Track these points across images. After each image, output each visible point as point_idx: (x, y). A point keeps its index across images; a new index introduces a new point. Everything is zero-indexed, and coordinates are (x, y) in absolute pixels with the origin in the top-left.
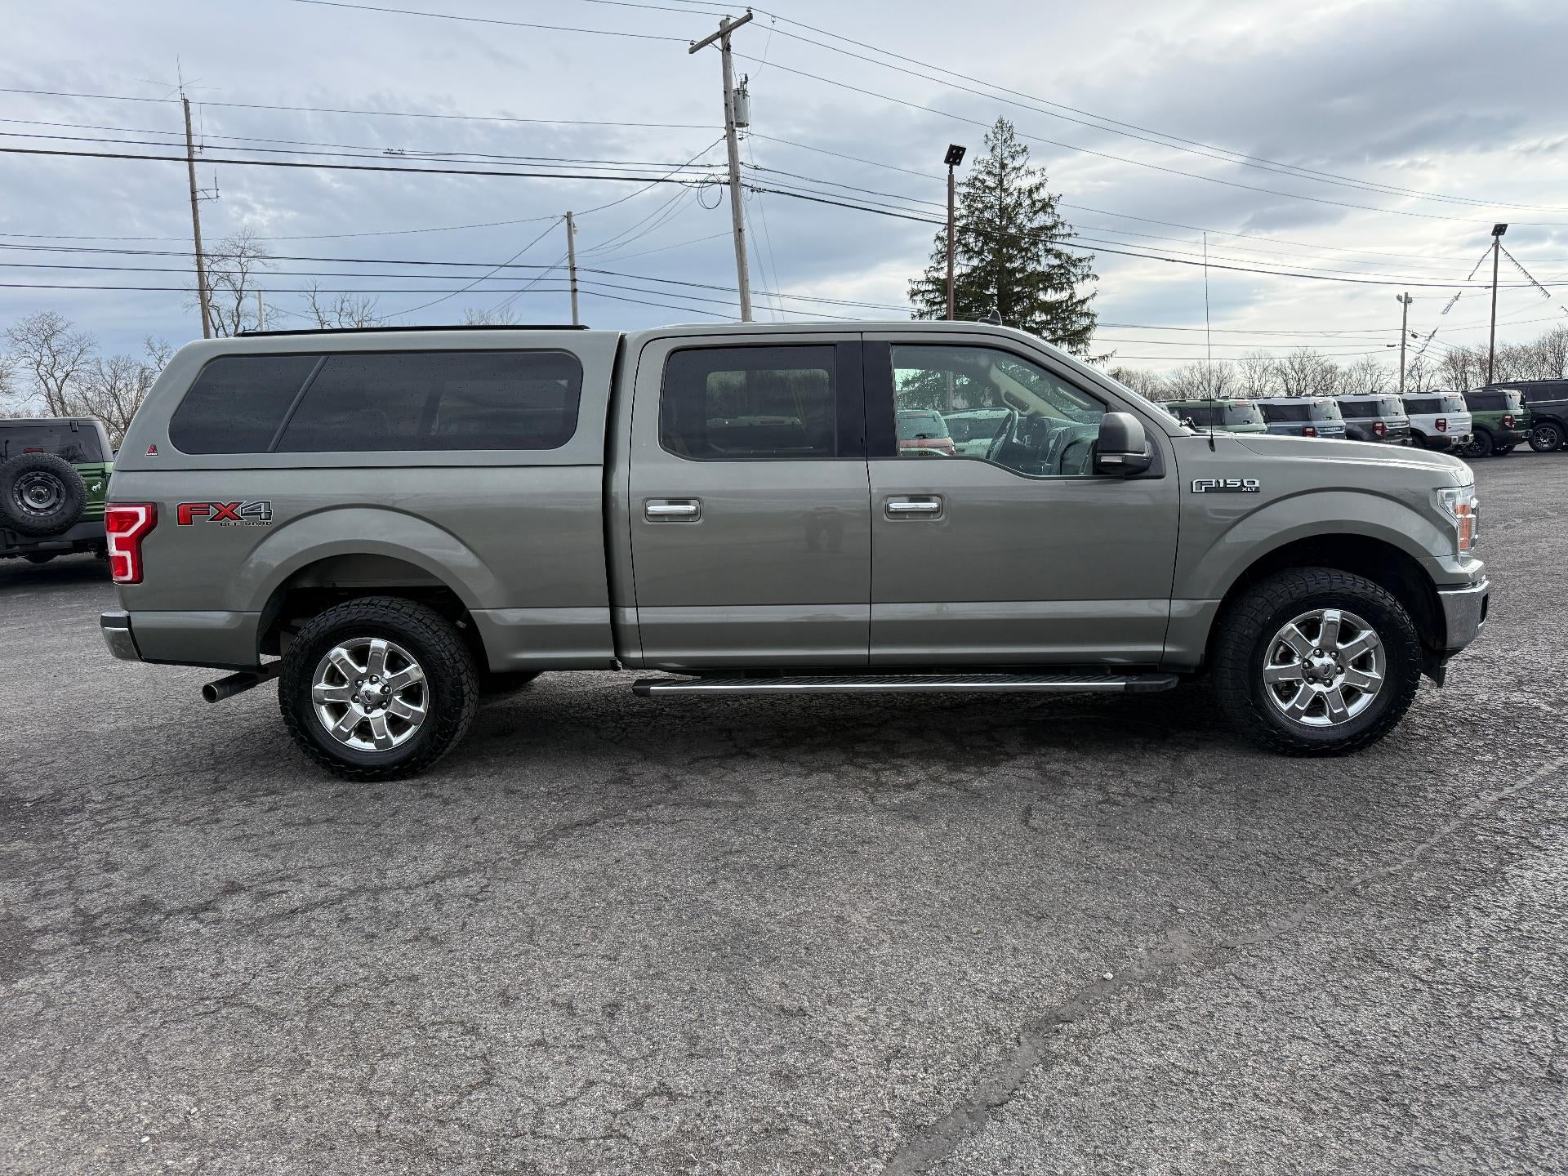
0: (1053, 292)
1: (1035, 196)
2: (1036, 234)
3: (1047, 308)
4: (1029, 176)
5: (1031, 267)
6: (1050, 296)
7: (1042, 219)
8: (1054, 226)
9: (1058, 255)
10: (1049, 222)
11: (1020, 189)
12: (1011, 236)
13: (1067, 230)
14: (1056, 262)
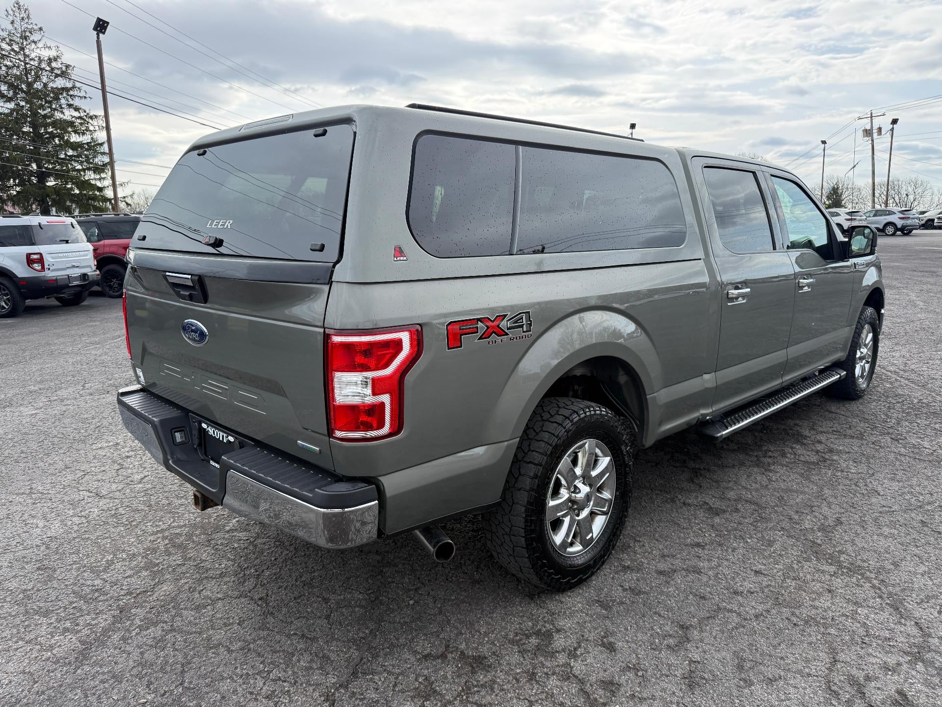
0: (77, 136)
1: (54, 65)
2: (58, 93)
3: (75, 146)
4: (47, 49)
5: (58, 115)
6: (74, 138)
7: (60, 83)
8: (71, 89)
9: (77, 109)
10: (69, 85)
11: (40, 57)
12: (38, 90)
13: (82, 94)
14: (76, 114)
